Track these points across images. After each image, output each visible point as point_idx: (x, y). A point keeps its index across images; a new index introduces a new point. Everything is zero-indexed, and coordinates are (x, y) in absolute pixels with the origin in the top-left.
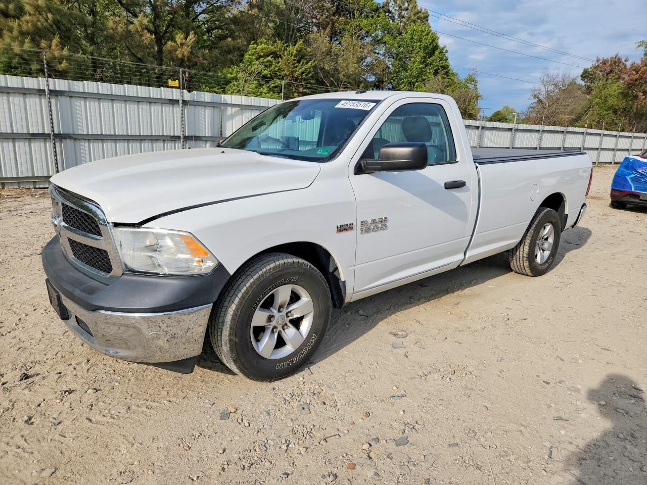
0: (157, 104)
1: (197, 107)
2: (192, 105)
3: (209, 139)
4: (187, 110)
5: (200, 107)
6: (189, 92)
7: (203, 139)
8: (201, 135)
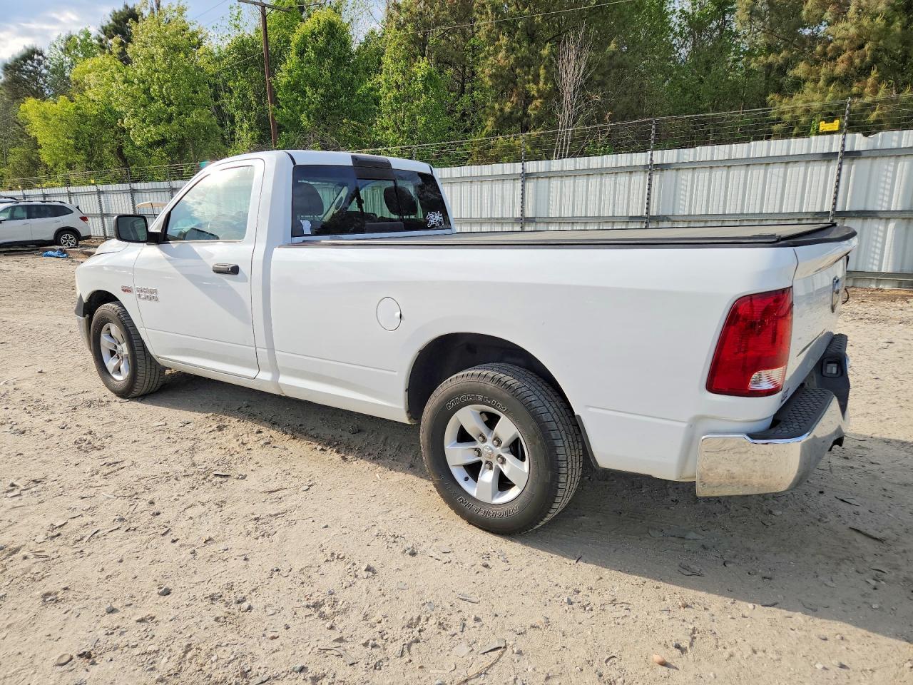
0: (797, 164)
1: (878, 160)
2: (868, 157)
3: (897, 215)
4: (856, 167)
5: (886, 160)
6: (866, 135)
7: (881, 215)
8: (879, 209)
